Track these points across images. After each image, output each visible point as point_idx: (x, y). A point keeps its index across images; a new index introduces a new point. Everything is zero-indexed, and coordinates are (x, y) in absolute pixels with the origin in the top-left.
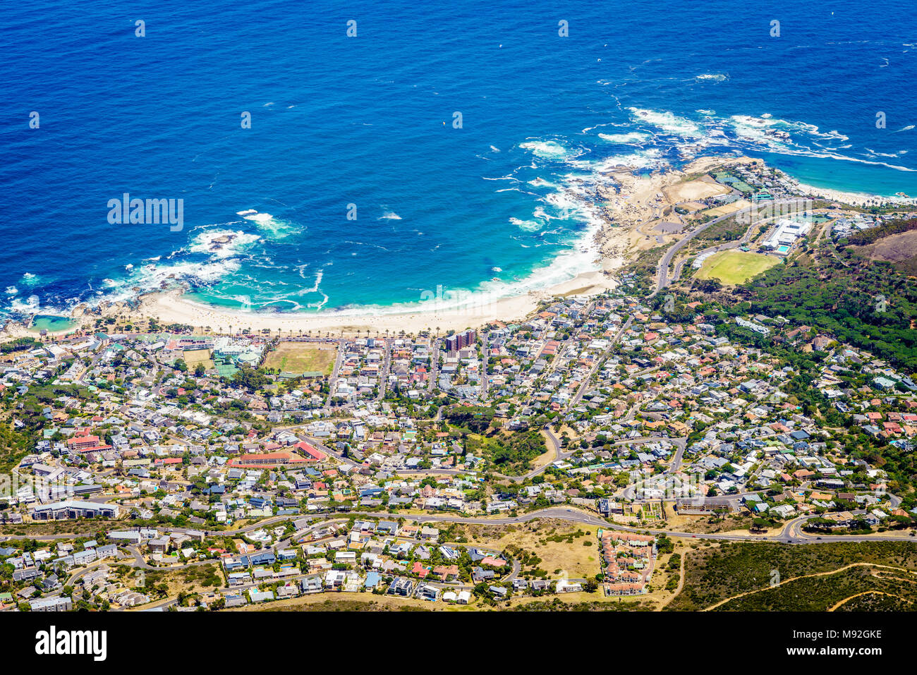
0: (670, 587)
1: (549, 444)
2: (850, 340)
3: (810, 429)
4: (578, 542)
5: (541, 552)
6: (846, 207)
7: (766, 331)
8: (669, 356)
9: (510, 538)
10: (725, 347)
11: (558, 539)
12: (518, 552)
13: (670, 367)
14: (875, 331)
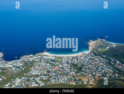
0: (95, 83)
1: (83, 68)
2: (114, 58)
3: (110, 67)
4: (86, 78)
5: (82, 79)
6: (114, 44)
7: (106, 57)
8: (96, 59)
9: (79, 77)
10: (101, 58)
11: (84, 78)
12: (80, 79)
13: (96, 60)
14: (117, 57)
